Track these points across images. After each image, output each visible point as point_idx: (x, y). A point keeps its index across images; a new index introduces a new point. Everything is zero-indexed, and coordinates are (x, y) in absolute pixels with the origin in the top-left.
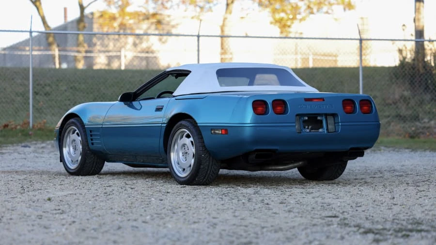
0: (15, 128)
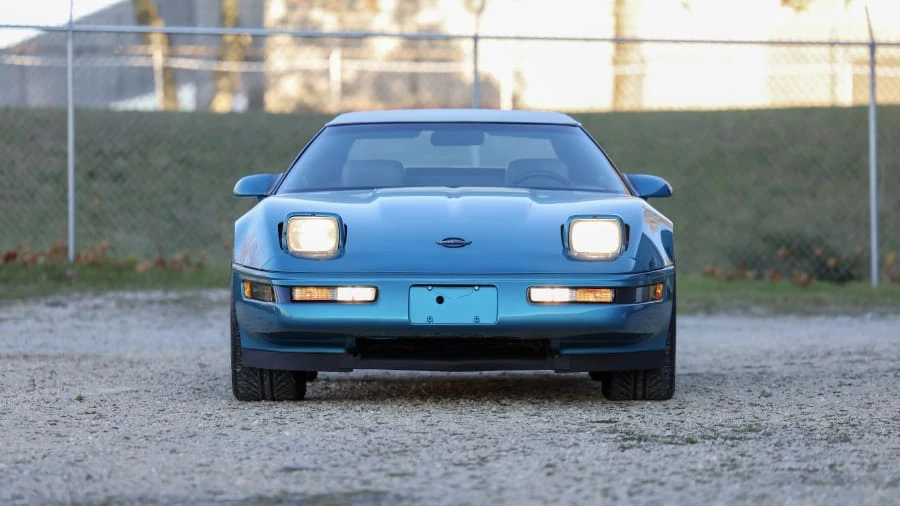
0: (34, 260)
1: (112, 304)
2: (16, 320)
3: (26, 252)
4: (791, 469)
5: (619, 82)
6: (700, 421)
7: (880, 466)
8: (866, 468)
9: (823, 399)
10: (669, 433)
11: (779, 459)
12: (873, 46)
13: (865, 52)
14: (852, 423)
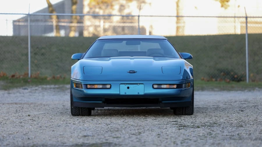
0: (19, 77)
1: (40, 89)
2: (14, 93)
3: (17, 75)
4: (227, 135)
5: (178, 28)
6: (201, 121)
7: (252, 134)
8: (248, 134)
9: (235, 115)
10: (192, 125)
11: (223, 132)
12: (246, 18)
13: (244, 19)
14: (243, 121)
